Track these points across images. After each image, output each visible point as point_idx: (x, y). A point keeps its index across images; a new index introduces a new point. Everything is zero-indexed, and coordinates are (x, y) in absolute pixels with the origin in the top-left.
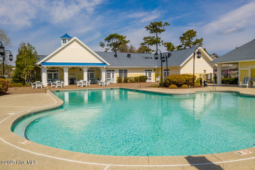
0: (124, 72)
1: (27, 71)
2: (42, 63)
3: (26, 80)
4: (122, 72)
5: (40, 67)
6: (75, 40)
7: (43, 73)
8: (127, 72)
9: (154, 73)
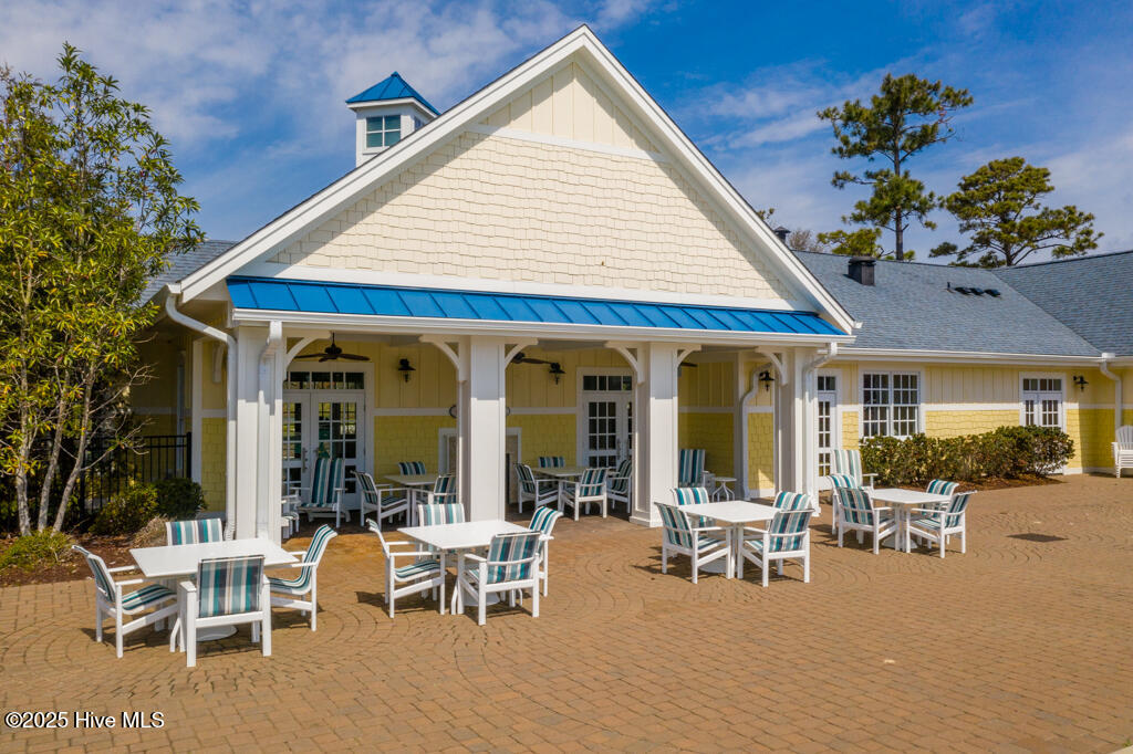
0: (897, 400)
1: (39, 372)
2: (232, 280)
3: (19, 482)
4: (885, 400)
5: (211, 331)
6: (578, 65)
7: (241, 403)
8: (914, 400)
9: (1075, 406)
